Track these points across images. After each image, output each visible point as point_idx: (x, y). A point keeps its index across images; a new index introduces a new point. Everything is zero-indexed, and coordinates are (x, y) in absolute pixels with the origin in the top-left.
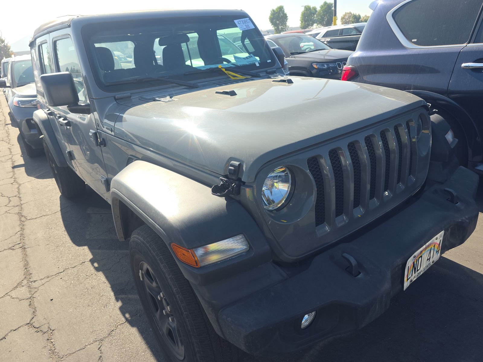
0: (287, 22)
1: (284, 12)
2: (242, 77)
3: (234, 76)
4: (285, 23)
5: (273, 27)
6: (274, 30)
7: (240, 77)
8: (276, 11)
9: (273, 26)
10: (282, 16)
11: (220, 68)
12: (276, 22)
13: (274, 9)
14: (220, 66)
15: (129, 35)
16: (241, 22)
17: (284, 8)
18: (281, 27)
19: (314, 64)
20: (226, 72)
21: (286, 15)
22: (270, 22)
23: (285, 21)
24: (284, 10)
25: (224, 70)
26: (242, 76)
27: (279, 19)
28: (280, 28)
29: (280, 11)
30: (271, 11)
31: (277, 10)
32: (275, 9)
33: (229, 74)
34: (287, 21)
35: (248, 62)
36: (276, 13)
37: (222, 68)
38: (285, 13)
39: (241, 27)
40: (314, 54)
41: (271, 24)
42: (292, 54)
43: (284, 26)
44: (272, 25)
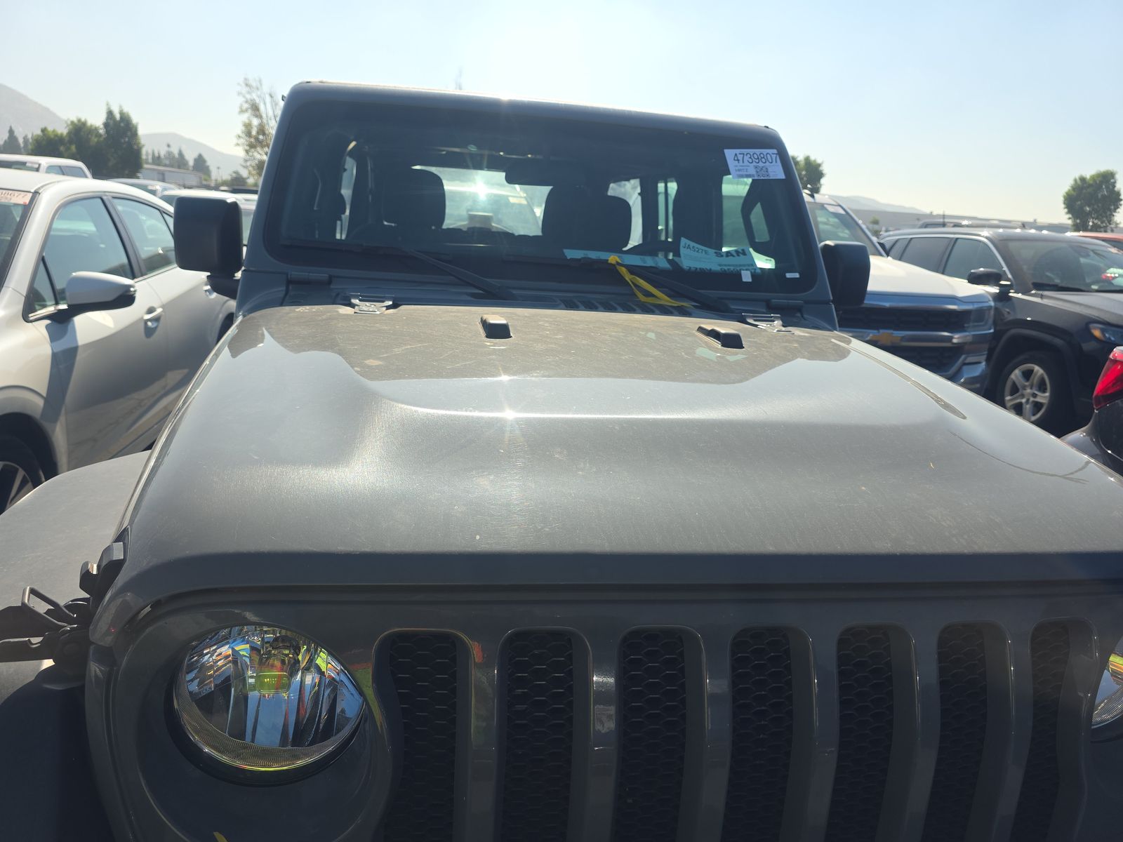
0: (1115, 214)
1: (1114, 187)
2: (668, 301)
3: (648, 294)
4: (1108, 213)
5: (1070, 218)
6: (1070, 227)
7: (664, 299)
8: (1091, 182)
9: (1070, 216)
10: (1104, 196)
11: (614, 262)
12: (1081, 208)
13: (1084, 176)
14: (613, 258)
15: (502, 153)
16: (746, 158)
17: (1117, 176)
18: (1096, 221)
19: (1095, 328)
20: (628, 277)
21: (1118, 194)
22: (1063, 206)
23: (1110, 210)
24: (1115, 182)
25: (623, 271)
26: (668, 299)
27: (1093, 202)
28: (1091, 224)
29: (1101, 182)
30: (1075, 180)
31: (1095, 181)
32: (1088, 177)
33: (636, 286)
34: (1118, 210)
35: (720, 265)
36: (1090, 186)
37: (618, 263)
38: (1116, 189)
39: (739, 170)
40: (1109, 299)
41: (1066, 210)
42: (1039, 286)
43: (1102, 223)
44: (1069, 212)
